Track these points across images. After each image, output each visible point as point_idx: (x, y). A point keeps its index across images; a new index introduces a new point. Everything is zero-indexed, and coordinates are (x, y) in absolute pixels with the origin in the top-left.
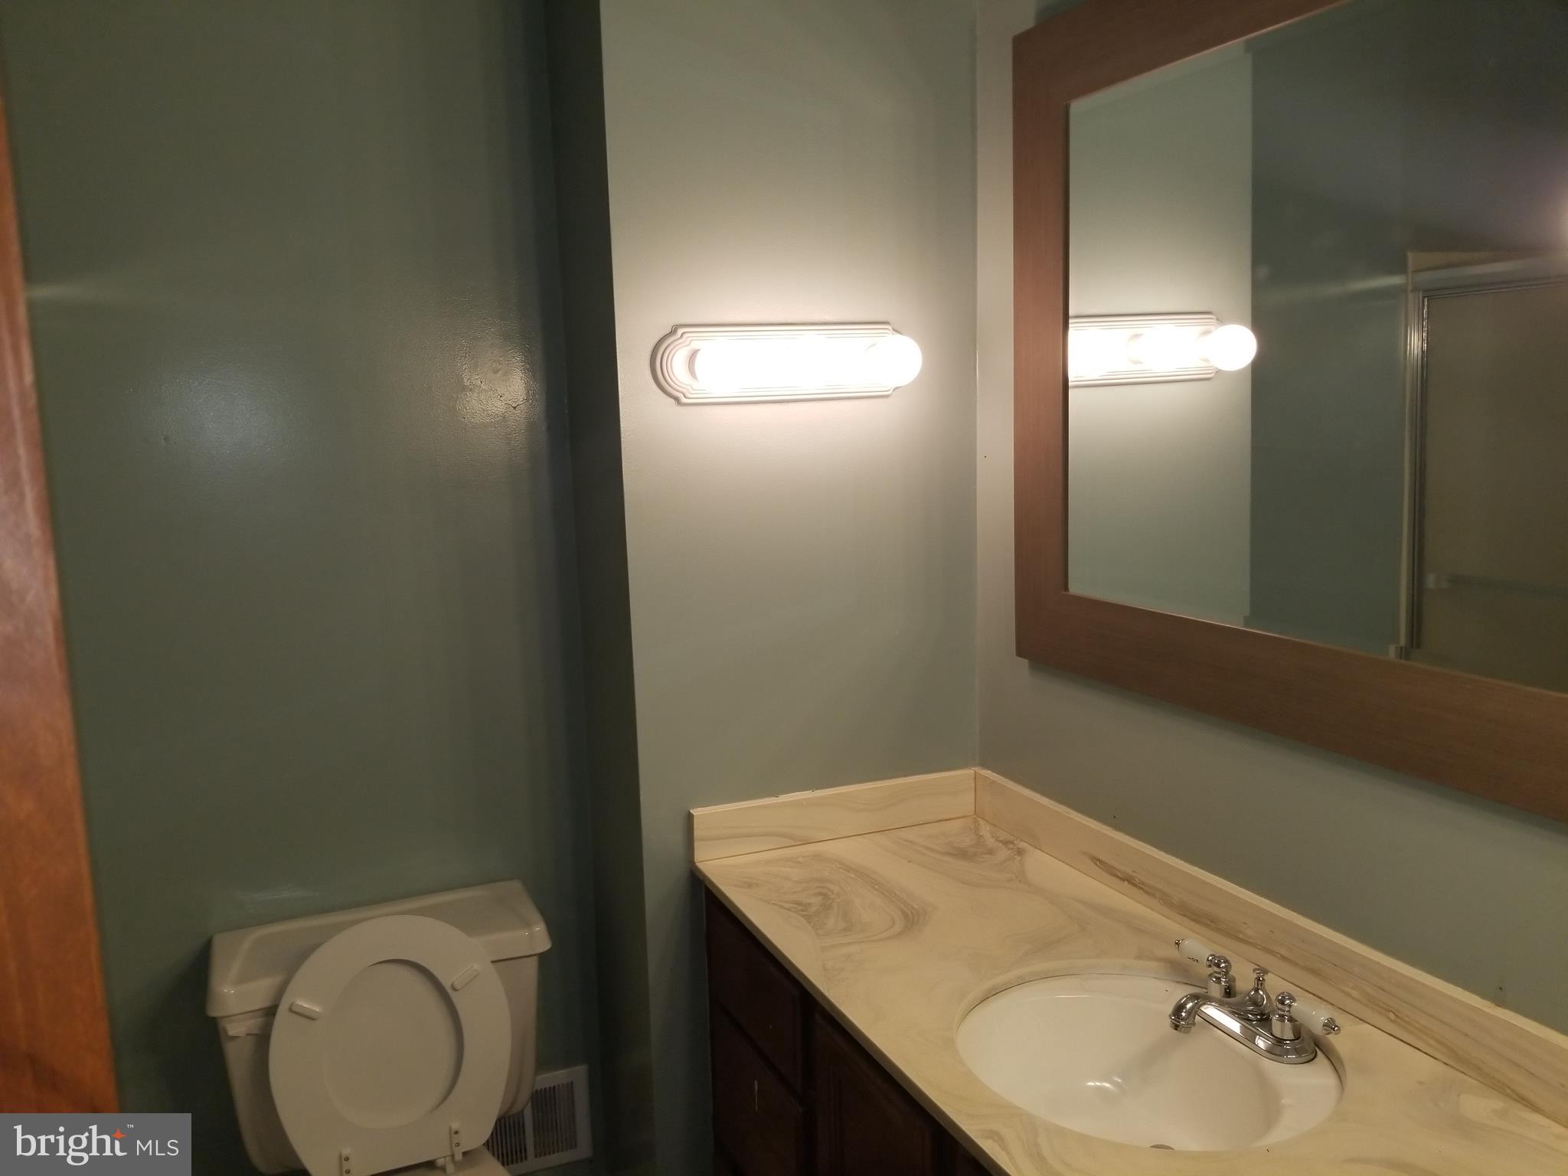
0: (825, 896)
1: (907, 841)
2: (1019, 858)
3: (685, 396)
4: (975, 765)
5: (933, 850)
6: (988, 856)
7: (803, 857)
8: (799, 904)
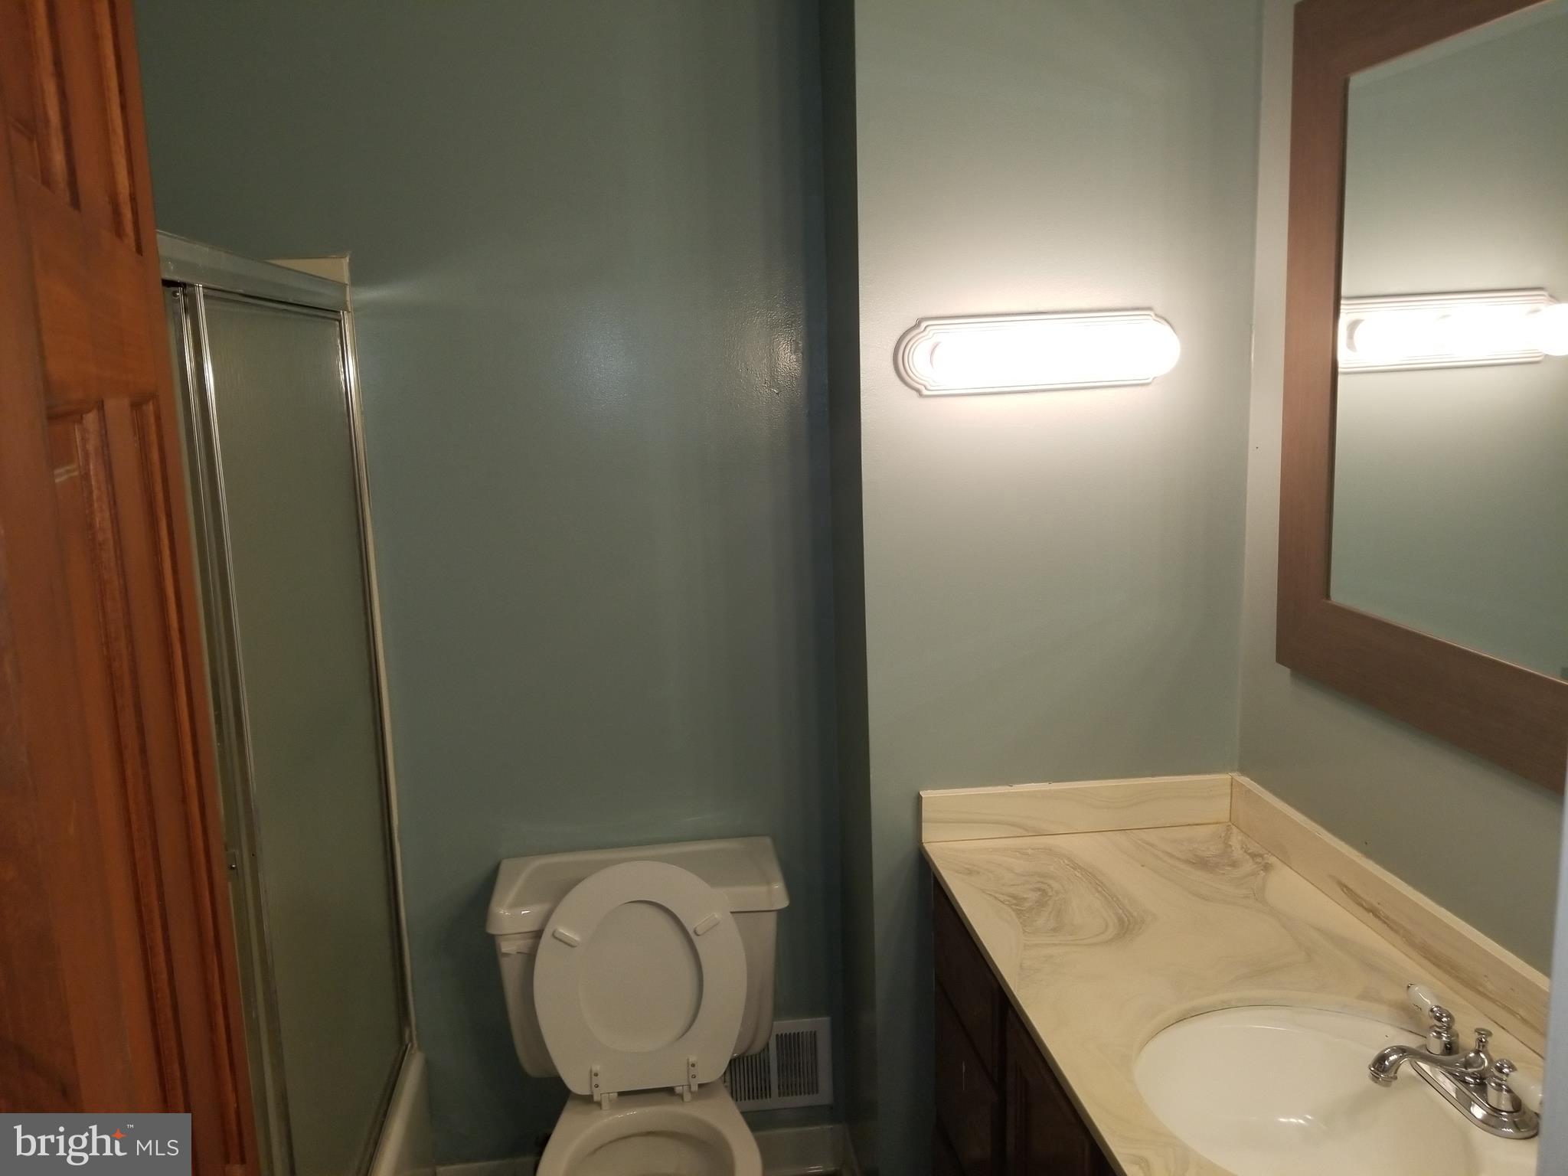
0: (1044, 892)
1: (1148, 844)
2: (1264, 874)
3: (926, 388)
4: (1232, 770)
5: (1171, 856)
6: (1229, 868)
7: (1033, 849)
8: (1014, 897)
